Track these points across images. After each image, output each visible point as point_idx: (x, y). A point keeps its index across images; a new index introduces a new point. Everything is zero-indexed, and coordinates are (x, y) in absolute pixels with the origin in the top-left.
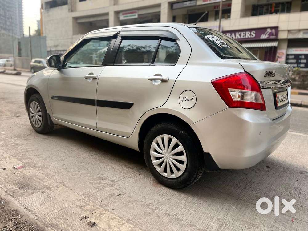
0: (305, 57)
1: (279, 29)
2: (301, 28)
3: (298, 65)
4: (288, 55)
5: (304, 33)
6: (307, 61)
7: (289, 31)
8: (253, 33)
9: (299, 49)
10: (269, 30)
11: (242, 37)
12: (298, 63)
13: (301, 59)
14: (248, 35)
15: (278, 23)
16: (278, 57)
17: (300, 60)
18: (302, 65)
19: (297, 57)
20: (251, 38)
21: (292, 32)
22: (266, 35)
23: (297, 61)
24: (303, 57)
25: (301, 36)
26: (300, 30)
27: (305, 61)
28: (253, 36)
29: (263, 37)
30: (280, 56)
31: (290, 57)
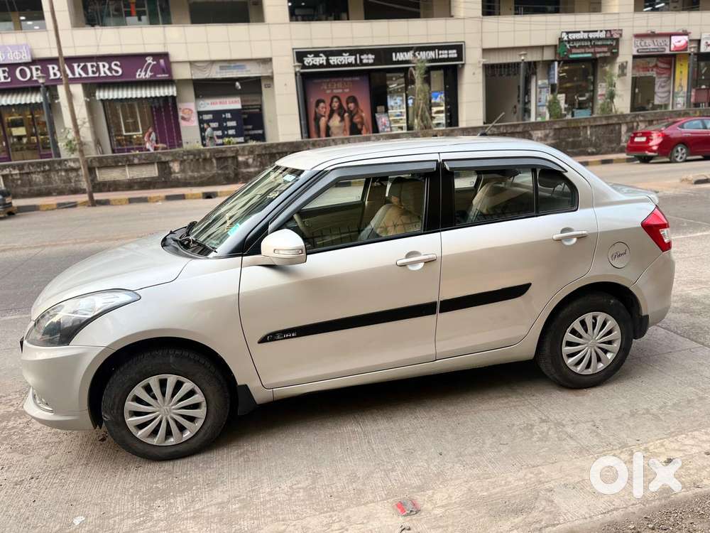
0: (231, 115)
1: (172, 58)
2: (214, 57)
3: (223, 133)
4: (200, 113)
5: (221, 68)
6: (237, 123)
7: (192, 63)
8: (116, 65)
9: (218, 100)
10: (149, 60)
11: (91, 75)
12: (223, 128)
13: (227, 120)
14: (104, 69)
15: (165, 45)
16: (183, 118)
17: (226, 122)
18: (231, 132)
19: (218, 115)
20: (114, 76)
21: (198, 65)
22: (146, 71)
23: (219, 125)
24: (229, 116)
25: (216, 73)
26: (213, 62)
27: (233, 124)
28: (117, 72)
29: (141, 75)
30: (186, 116)
31: (206, 117)
